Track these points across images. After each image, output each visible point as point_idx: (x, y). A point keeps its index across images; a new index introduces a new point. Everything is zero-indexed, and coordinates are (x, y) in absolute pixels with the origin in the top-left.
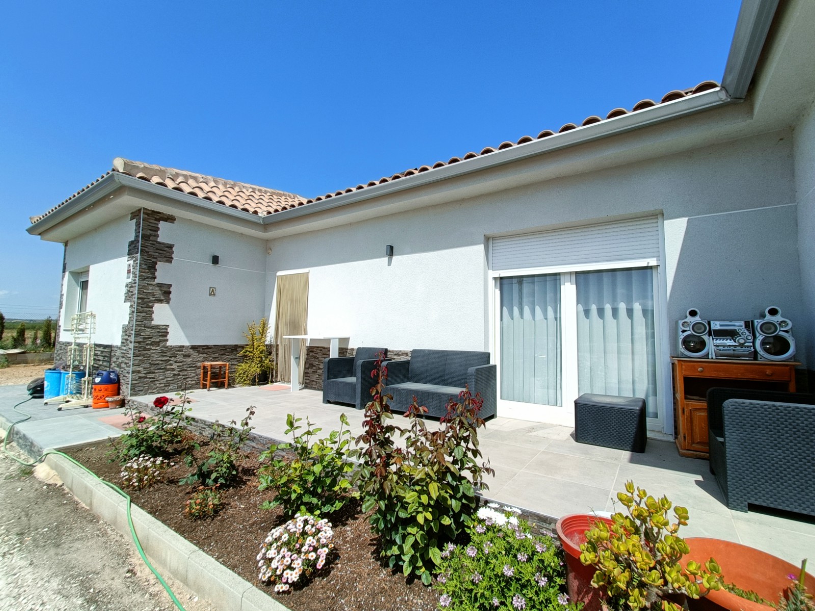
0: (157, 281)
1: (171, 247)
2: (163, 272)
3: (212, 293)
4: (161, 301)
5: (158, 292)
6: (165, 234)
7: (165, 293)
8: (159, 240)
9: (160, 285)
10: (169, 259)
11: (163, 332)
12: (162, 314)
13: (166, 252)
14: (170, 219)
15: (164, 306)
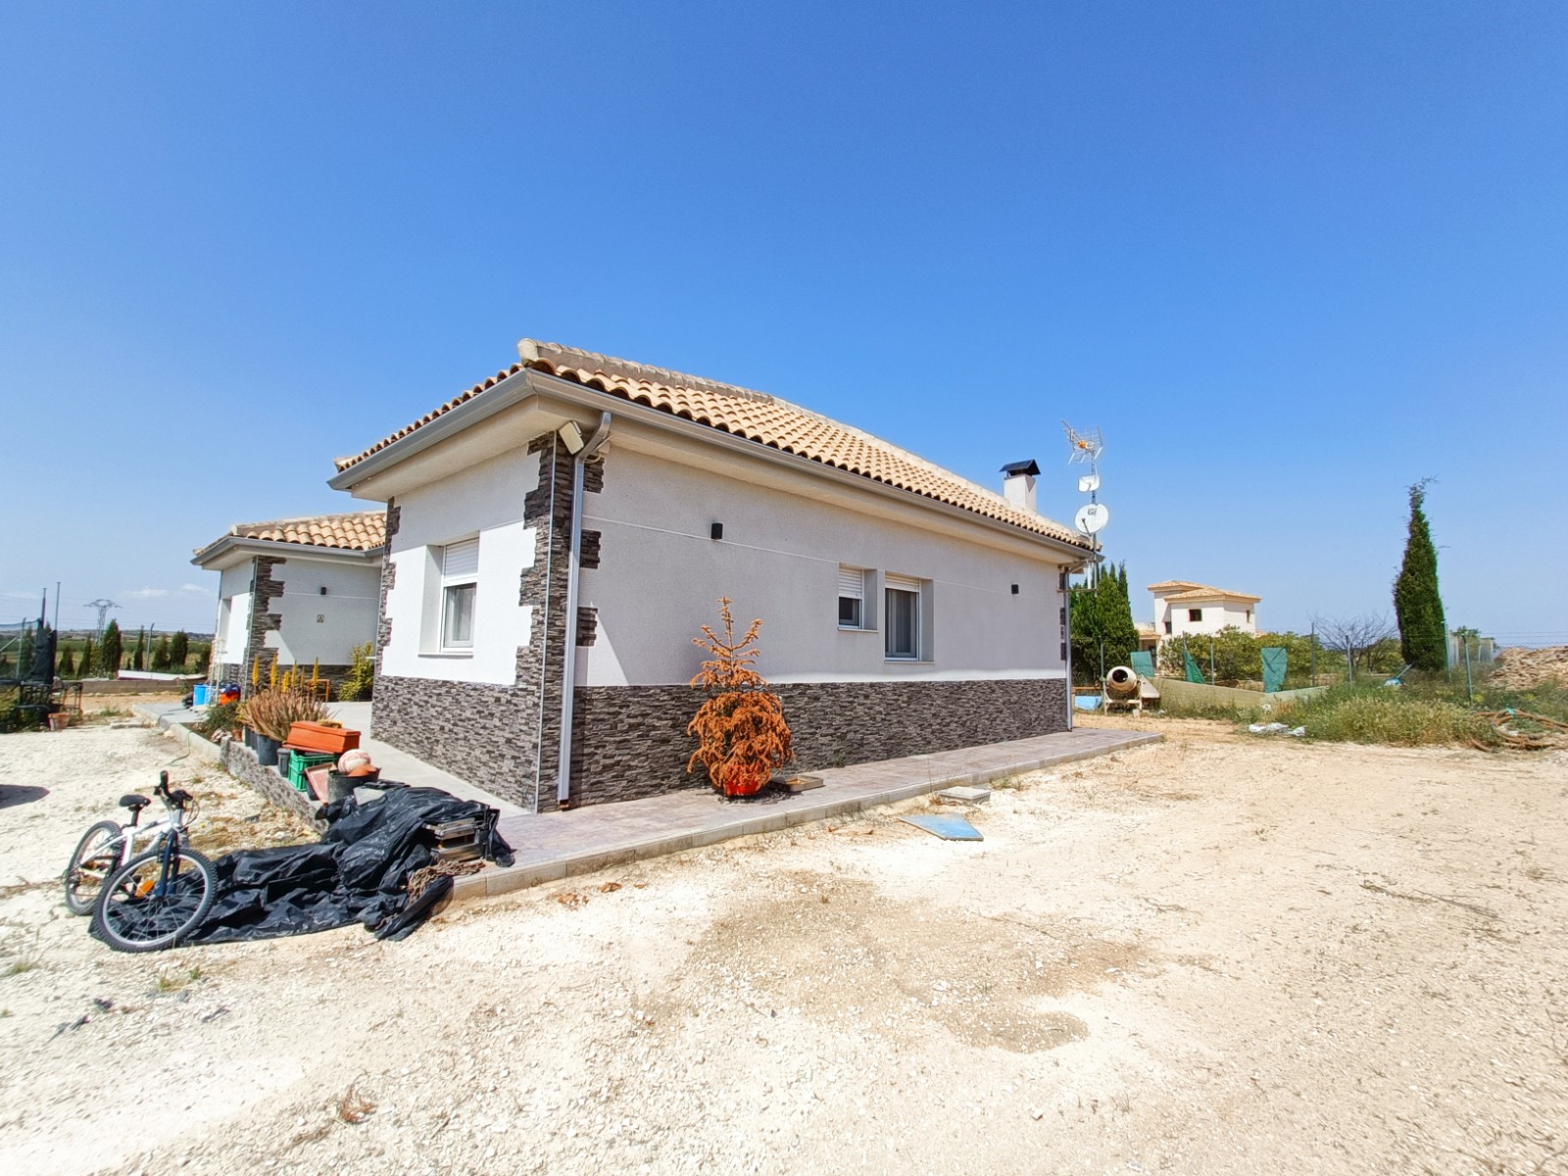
0: (269, 612)
1: (282, 583)
2: (274, 605)
3: (320, 620)
4: (271, 629)
5: (269, 621)
6: (276, 573)
7: (276, 622)
8: (271, 579)
9: (271, 616)
10: (280, 594)
11: (273, 653)
12: (272, 638)
13: (278, 589)
14: (281, 561)
15: (275, 632)
